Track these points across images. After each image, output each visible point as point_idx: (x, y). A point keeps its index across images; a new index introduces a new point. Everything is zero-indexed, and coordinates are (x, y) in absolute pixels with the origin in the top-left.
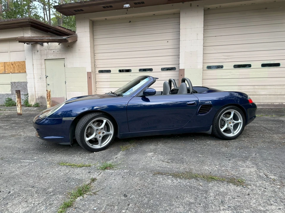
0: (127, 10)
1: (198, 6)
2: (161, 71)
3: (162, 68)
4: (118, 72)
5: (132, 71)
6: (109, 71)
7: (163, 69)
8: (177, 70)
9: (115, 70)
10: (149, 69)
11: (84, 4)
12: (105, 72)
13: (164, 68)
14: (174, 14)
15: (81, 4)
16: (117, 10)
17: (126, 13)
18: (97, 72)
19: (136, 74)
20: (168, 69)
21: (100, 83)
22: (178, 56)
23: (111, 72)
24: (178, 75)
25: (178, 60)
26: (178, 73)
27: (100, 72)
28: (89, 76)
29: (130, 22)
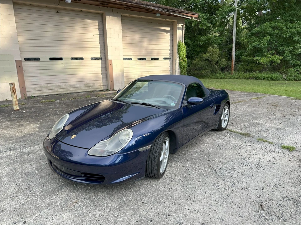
0: (59, 2)
1: (117, 12)
2: (91, 60)
3: (91, 58)
4: (49, 60)
5: (64, 60)
6: (38, 59)
7: (92, 59)
8: (103, 59)
9: (45, 58)
10: (80, 58)
12: (33, 60)
13: (93, 58)
14: (98, 14)
17: (58, 5)
18: (23, 60)
19: (68, 62)
20: (96, 59)
21: (27, 72)
22: (103, 49)
23: (40, 60)
24: (105, 64)
25: (104, 52)
26: (104, 62)
27: (27, 59)
28: (19, 64)
29: (58, 12)
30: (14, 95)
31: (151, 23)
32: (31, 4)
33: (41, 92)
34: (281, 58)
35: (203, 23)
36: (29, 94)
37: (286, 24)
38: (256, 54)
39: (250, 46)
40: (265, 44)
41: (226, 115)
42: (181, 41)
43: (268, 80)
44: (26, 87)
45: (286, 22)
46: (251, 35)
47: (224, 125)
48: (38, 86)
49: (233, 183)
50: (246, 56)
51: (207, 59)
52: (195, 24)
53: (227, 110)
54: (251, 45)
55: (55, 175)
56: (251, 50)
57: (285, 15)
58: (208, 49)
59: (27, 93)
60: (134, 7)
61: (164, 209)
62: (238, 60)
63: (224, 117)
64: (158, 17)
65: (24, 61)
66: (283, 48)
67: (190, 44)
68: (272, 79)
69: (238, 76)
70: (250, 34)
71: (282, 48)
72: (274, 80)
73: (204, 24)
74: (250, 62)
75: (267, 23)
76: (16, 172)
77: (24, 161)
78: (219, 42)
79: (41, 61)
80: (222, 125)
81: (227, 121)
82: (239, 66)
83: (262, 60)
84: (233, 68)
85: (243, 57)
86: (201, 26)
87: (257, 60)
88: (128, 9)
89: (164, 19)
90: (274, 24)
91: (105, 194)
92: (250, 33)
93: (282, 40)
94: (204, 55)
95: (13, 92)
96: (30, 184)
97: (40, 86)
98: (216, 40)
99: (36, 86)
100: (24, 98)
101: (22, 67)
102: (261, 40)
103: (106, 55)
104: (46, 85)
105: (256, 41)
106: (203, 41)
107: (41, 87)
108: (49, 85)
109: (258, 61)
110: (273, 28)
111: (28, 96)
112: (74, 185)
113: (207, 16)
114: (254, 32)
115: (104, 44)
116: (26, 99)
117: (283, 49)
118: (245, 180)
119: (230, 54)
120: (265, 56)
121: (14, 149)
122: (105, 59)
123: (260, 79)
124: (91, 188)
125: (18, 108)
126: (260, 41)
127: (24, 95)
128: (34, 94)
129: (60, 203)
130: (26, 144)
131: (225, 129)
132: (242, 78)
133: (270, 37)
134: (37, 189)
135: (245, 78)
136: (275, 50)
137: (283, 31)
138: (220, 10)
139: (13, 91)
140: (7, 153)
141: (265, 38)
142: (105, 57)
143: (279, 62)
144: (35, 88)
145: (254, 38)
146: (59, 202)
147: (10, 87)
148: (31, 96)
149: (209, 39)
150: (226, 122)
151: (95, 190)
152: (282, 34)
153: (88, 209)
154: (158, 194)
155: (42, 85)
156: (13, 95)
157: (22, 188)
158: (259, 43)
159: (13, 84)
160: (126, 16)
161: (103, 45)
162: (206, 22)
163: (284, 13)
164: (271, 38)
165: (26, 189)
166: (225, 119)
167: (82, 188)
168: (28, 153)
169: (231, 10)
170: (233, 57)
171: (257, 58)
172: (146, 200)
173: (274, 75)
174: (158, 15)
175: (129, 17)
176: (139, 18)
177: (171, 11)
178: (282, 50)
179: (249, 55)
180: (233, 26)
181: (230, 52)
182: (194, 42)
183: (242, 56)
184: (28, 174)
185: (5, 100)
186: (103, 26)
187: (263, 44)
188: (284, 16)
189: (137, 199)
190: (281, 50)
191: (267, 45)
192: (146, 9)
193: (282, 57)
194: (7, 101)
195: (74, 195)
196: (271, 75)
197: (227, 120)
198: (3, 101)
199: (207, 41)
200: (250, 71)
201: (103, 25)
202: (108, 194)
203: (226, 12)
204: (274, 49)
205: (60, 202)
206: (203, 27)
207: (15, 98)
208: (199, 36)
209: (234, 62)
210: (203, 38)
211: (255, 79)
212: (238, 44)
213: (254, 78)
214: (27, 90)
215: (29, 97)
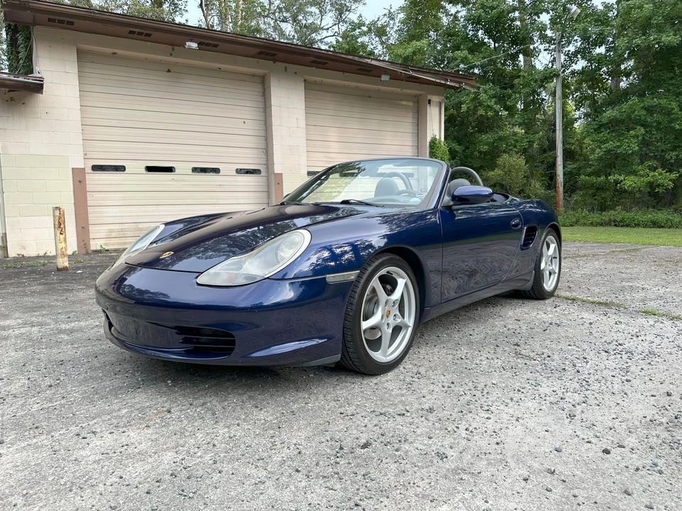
0: (173, 49)
1: (296, 73)
2: (236, 174)
3: (237, 169)
4: (143, 171)
5: (177, 171)
6: (120, 169)
7: (239, 171)
8: (263, 173)
9: (135, 167)
10: (213, 169)
11: (97, 15)
12: (110, 171)
13: (241, 170)
14: (254, 75)
15: (89, 14)
16: (149, 43)
17: (171, 54)
18: (89, 170)
19: (186, 178)
20: (248, 172)
21: (96, 195)
22: (264, 150)
23: (125, 170)
24: (266, 184)
25: (265, 157)
26: (264, 179)
27: (96, 168)
28: (79, 177)
29: (169, 71)
30: (61, 234)
31: (370, 97)
32: (113, 54)
33: (122, 240)
34: (674, 176)
35: (485, 104)
36: (95, 245)
37: (679, 101)
38: (613, 170)
39: (598, 150)
40: (633, 145)
41: (553, 260)
42: (437, 137)
43: (646, 226)
44: (91, 228)
45: (677, 97)
46: (599, 128)
47: (549, 285)
48: (117, 227)
49: (584, 383)
50: (589, 175)
51: (499, 183)
52: (468, 108)
53: (553, 246)
54: (600, 148)
55: (125, 366)
56: (600, 159)
57: (673, 81)
58: (500, 161)
59: (92, 242)
60: (333, 60)
61: (399, 427)
62: (571, 188)
63: (546, 263)
64: (384, 83)
65: (91, 172)
66: (677, 153)
67: (457, 152)
68: (656, 224)
69: (574, 220)
70: (596, 127)
71: (674, 154)
72: (662, 227)
73: (488, 106)
74: (600, 188)
75: (634, 100)
76: (33, 359)
77: (59, 343)
78: (525, 144)
79: (126, 172)
80: (544, 285)
81: (557, 275)
82: (575, 197)
83: (629, 182)
84: (561, 203)
85: (582, 177)
86: (481, 112)
87: (617, 182)
88: (320, 65)
89: (399, 90)
90: (650, 101)
91: (245, 397)
92: (596, 124)
93: (674, 136)
94: (491, 174)
95: (60, 227)
96: (62, 379)
97: (120, 227)
98: (517, 141)
99: (112, 227)
100: (84, 251)
101: (86, 184)
102: (622, 138)
103: (270, 163)
104: (134, 226)
105: (612, 141)
106: (487, 144)
107: (122, 230)
108: (141, 226)
109: (620, 183)
110: (650, 110)
111: (93, 248)
112: (169, 382)
113: (494, 90)
114: (604, 121)
115: (266, 140)
116: (87, 253)
117: (677, 156)
118: (616, 379)
119: (552, 176)
120: (634, 173)
121: (41, 324)
122: (268, 172)
123: (627, 226)
124: (211, 388)
125: (66, 264)
126: (619, 141)
127: (85, 244)
128: (106, 244)
129: (126, 413)
130: (69, 317)
131: (551, 294)
132: (585, 224)
133: (643, 130)
134: (75, 387)
135: (592, 224)
136: (657, 160)
137: (673, 116)
138: (524, 77)
139: (60, 224)
140: (23, 330)
141: (632, 132)
142: (267, 168)
143: (671, 185)
144: (111, 231)
145: (604, 134)
146: (124, 411)
147: (54, 216)
148: (99, 248)
149: (501, 139)
150: (554, 278)
151: (220, 391)
152: (671, 122)
153: (196, 424)
154: (382, 400)
155: (126, 226)
156: (58, 234)
157: (40, 386)
158: (618, 144)
159: (60, 209)
160: (315, 83)
161: (264, 142)
162: (492, 103)
163: (672, 78)
164: (646, 132)
165: (51, 386)
166: (551, 268)
167: (188, 387)
168: (71, 331)
169: (548, 75)
170: (558, 178)
171: (617, 177)
172: (350, 410)
173: (661, 216)
174: (385, 78)
175: (321, 84)
176: (344, 87)
177: (412, 70)
178: (675, 157)
179: (597, 173)
180: (554, 114)
181: (551, 173)
182: (467, 148)
183: (579, 175)
184: (62, 363)
185: (42, 254)
186: (265, 102)
187: (629, 146)
188: (672, 84)
189: (327, 407)
190: (671, 157)
191: (637, 148)
192: (357, 65)
193: (677, 175)
194: (45, 256)
195: (165, 399)
196: (654, 216)
197: (557, 271)
198: (38, 257)
199: (496, 144)
200: (603, 208)
201: (265, 98)
202: (250, 397)
203: (536, 81)
204: (655, 157)
205: (126, 410)
206: (486, 113)
207: (62, 240)
208: (477, 135)
209: (561, 189)
210: (487, 137)
211: (615, 225)
212: (568, 155)
213: (613, 224)
214: (91, 236)
215: (96, 252)
